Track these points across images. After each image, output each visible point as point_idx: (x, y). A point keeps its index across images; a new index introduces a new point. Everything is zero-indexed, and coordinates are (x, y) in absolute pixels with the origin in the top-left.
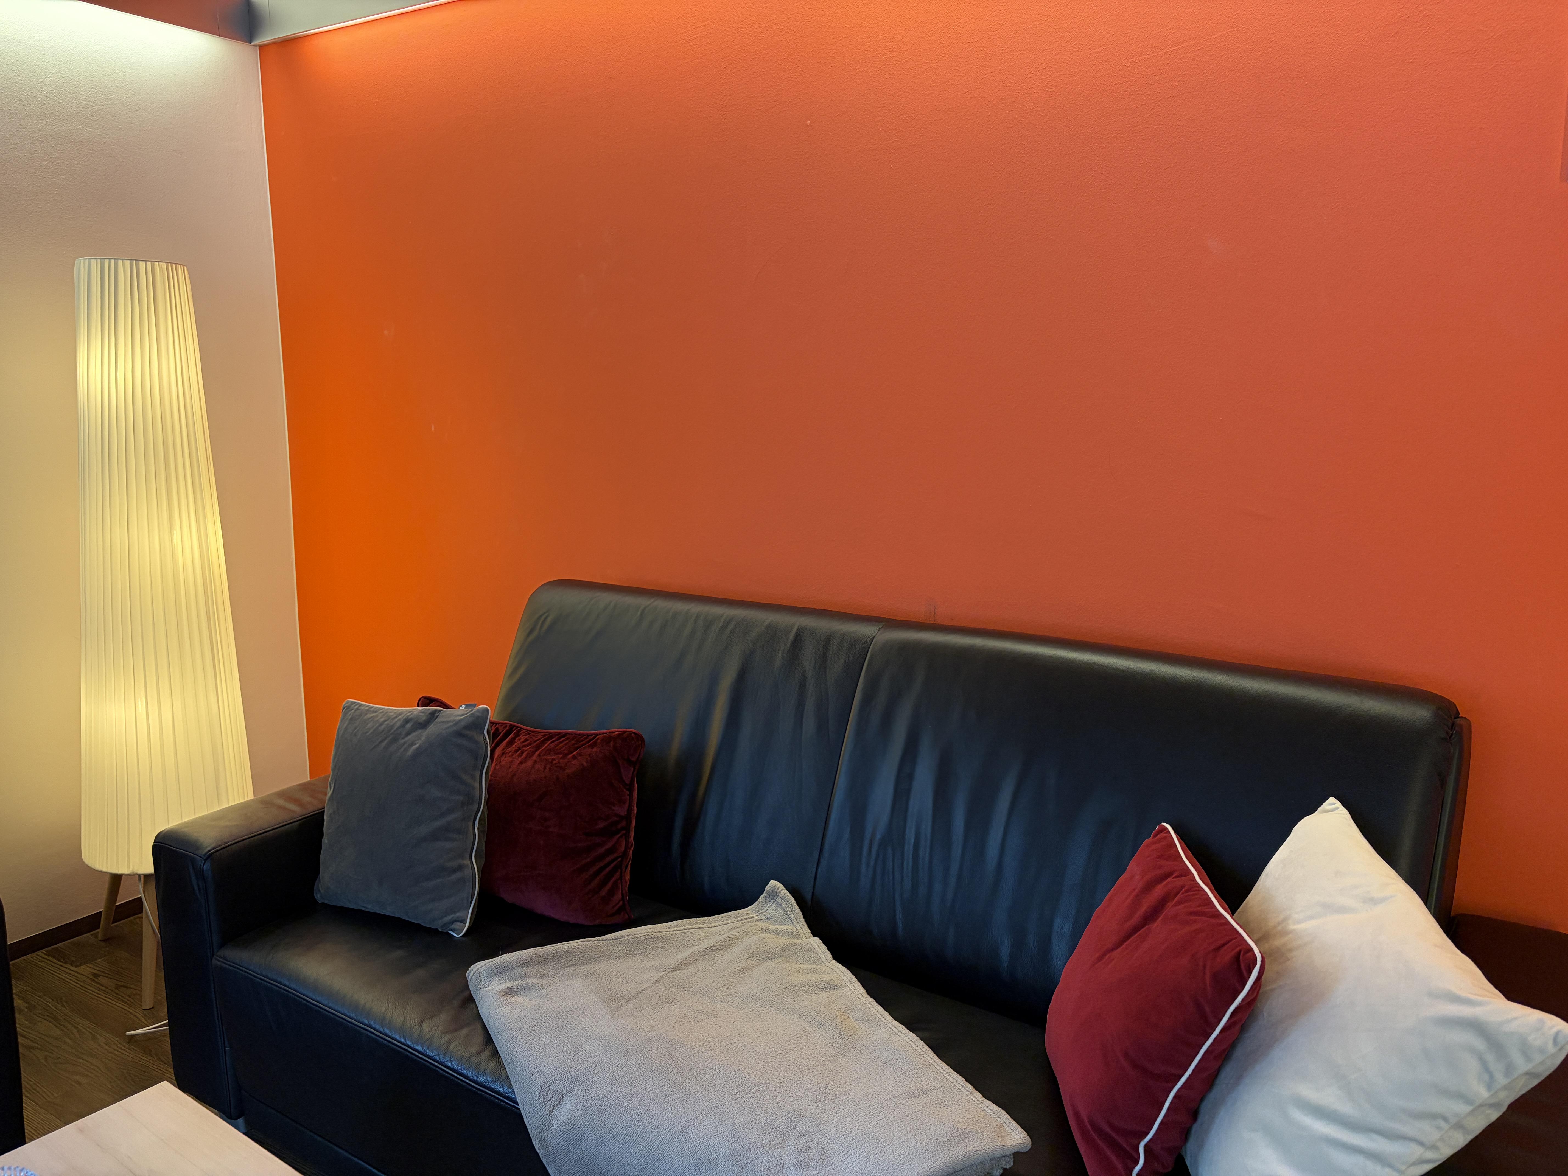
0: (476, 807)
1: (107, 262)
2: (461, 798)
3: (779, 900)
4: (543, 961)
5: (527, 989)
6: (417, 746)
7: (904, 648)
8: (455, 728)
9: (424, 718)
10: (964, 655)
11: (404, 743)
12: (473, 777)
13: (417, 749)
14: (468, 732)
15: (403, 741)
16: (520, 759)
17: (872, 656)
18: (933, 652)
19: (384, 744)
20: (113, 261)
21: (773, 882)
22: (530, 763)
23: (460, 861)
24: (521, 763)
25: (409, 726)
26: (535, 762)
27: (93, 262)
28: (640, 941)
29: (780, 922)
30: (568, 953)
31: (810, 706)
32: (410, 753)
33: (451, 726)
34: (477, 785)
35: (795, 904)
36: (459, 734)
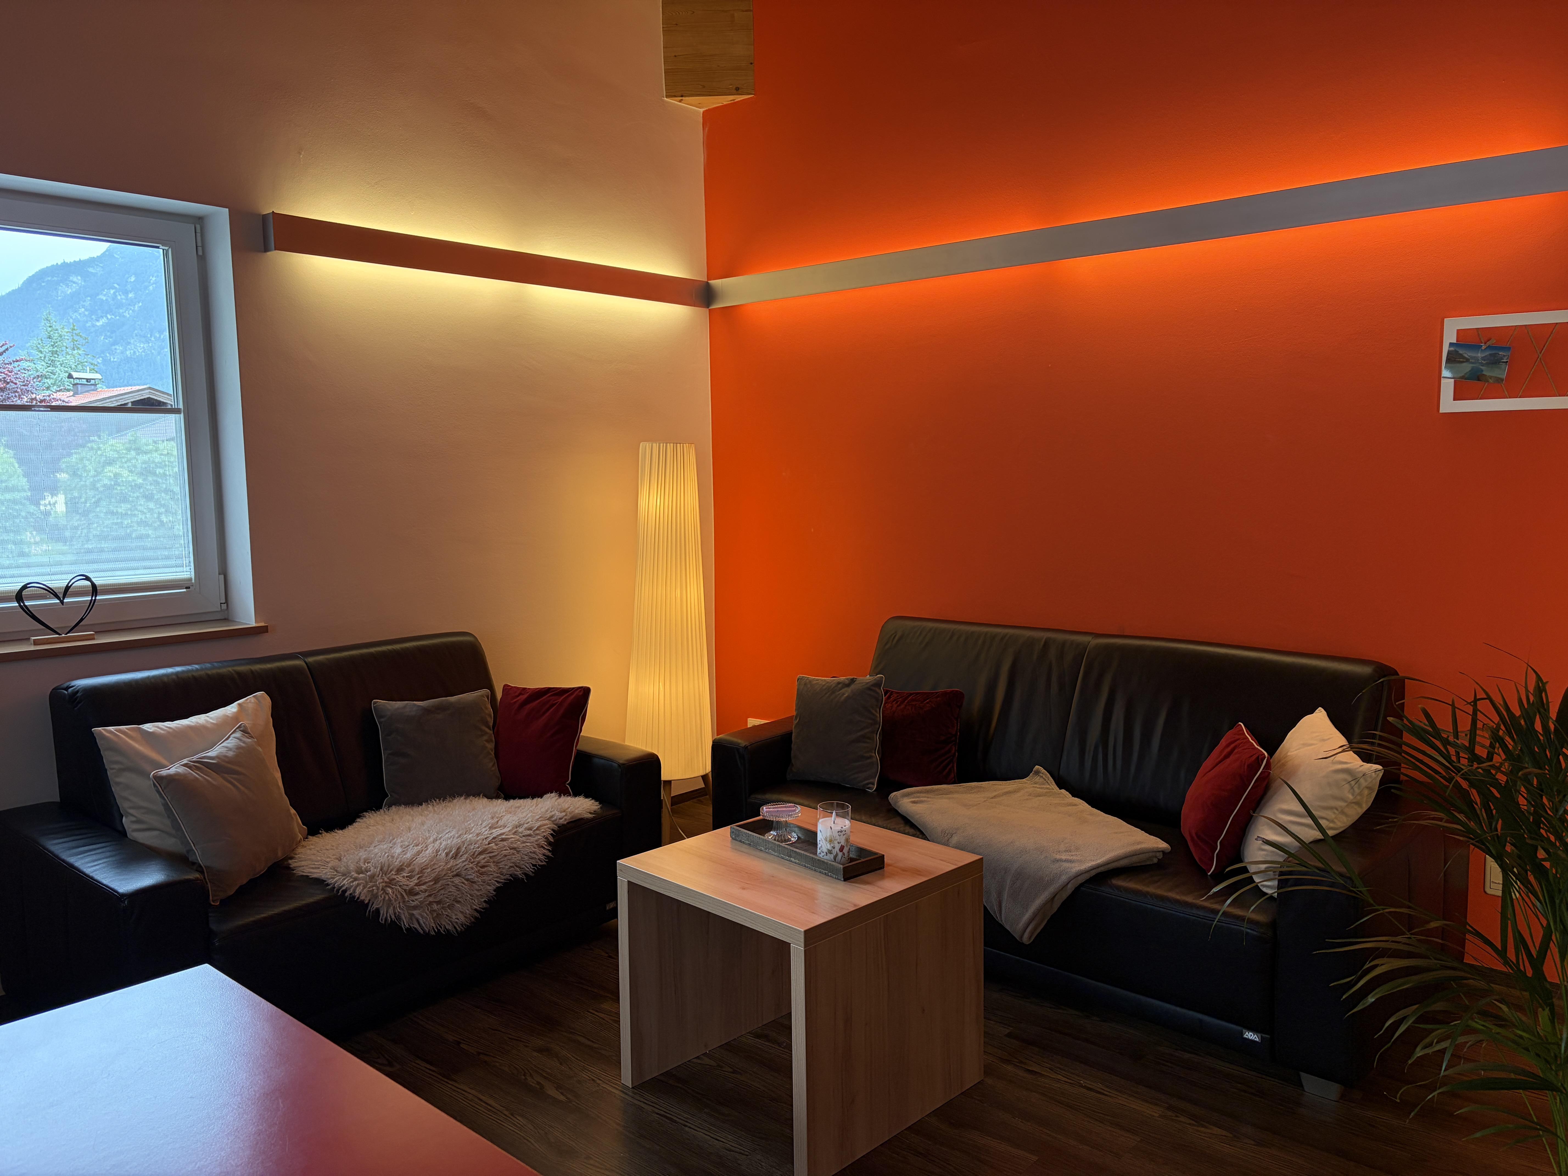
0: (878, 726)
1: (662, 444)
2: (870, 721)
3: (1041, 775)
4: (927, 792)
5: (922, 802)
6: (846, 695)
7: (1107, 647)
8: (866, 686)
9: (848, 682)
10: (1139, 650)
11: (839, 694)
12: (876, 711)
13: (847, 696)
14: (874, 688)
15: (838, 693)
16: (897, 705)
17: (1089, 652)
18: (1122, 649)
19: (827, 695)
20: (665, 444)
21: (1037, 767)
22: (902, 706)
23: (871, 754)
24: (898, 706)
25: (840, 686)
26: (906, 706)
27: (654, 445)
28: (972, 788)
29: (1044, 784)
30: (937, 790)
31: (1054, 679)
32: (843, 698)
33: (864, 685)
34: (878, 715)
35: (1050, 776)
36: (869, 689)
